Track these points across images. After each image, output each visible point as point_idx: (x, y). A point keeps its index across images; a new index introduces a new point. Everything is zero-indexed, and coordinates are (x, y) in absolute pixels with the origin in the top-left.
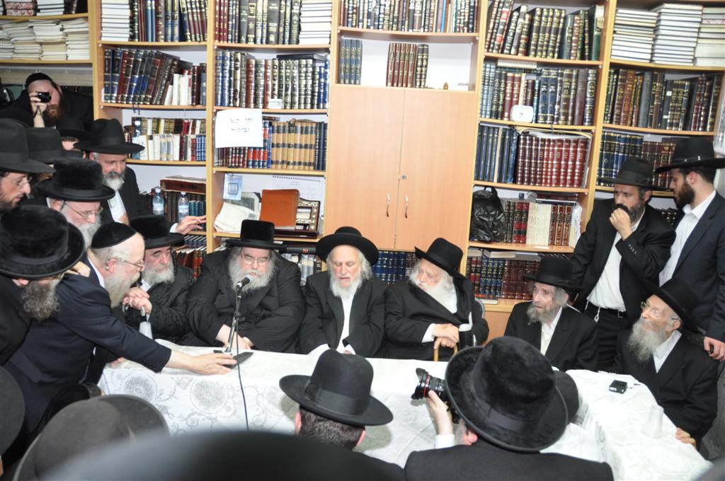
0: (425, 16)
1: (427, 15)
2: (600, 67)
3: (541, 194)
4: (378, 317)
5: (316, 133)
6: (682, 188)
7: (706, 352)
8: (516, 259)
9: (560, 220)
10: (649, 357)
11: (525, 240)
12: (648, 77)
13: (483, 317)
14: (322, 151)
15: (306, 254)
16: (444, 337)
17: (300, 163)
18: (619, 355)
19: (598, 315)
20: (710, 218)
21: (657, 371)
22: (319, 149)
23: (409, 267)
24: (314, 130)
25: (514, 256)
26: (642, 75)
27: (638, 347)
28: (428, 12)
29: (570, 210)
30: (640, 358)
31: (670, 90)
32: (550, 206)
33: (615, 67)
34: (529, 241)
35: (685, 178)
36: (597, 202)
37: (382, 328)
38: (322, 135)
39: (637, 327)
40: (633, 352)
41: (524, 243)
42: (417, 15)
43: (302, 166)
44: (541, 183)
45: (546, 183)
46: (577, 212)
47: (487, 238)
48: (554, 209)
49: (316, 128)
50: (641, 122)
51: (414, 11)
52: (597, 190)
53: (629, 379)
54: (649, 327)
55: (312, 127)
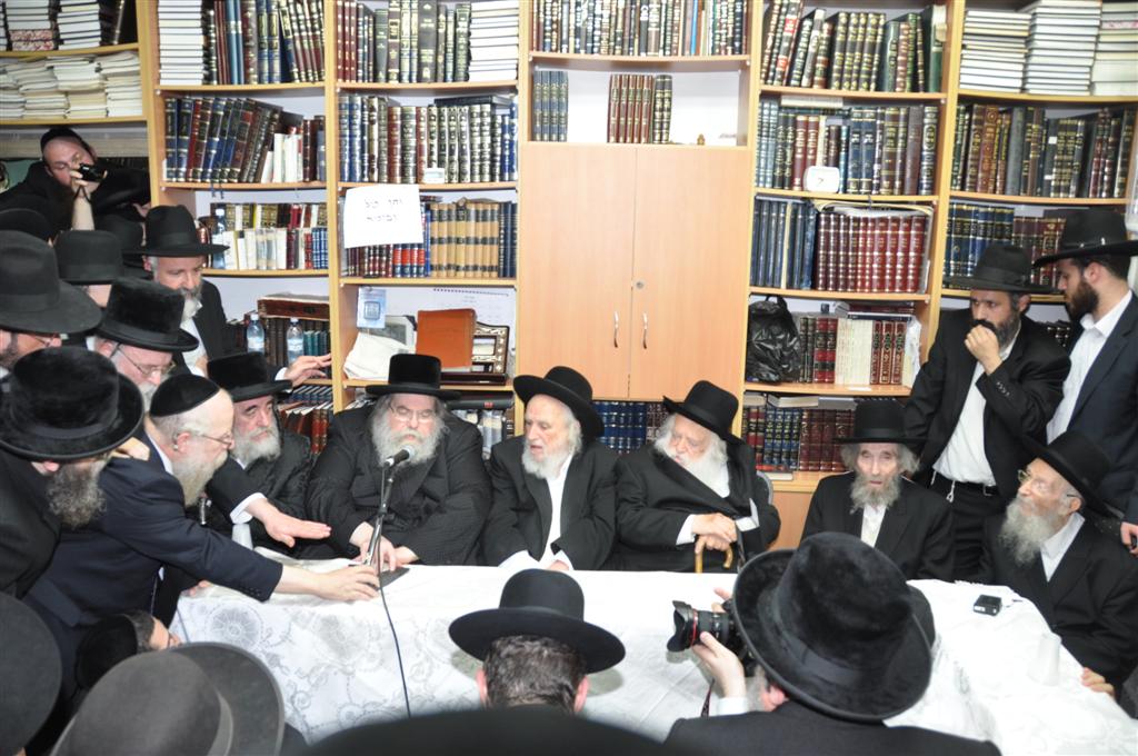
0: (665, 31)
1: (669, 29)
2: (943, 102)
3: (855, 305)
4: (606, 506)
5: (499, 219)
6: (1079, 290)
7: (1125, 546)
8: (821, 408)
9: (887, 345)
10: (1032, 556)
11: (833, 377)
12: (1018, 115)
13: (770, 502)
14: (509, 247)
15: (489, 409)
16: (710, 535)
17: (475, 268)
18: (987, 554)
19: (952, 493)
20: (1125, 335)
21: (1048, 579)
22: (505, 244)
23: (651, 425)
24: (496, 214)
25: (817, 404)
26: (1010, 112)
27: (1015, 541)
28: (669, 24)
29: (901, 329)
30: (1020, 559)
31: (1055, 135)
33: (967, 101)
34: (839, 379)
35: (1082, 274)
36: (944, 313)
37: (612, 524)
38: (509, 223)
39: (1013, 510)
40: (1008, 549)
41: (832, 382)
42: (653, 29)
43: (479, 273)
44: (855, 287)
45: (863, 286)
46: (914, 331)
47: (773, 377)
48: (877, 328)
49: (499, 212)
50: (1009, 186)
51: (648, 23)
52: (943, 296)
53: (1003, 592)
54: (1031, 510)
55: (492, 211)
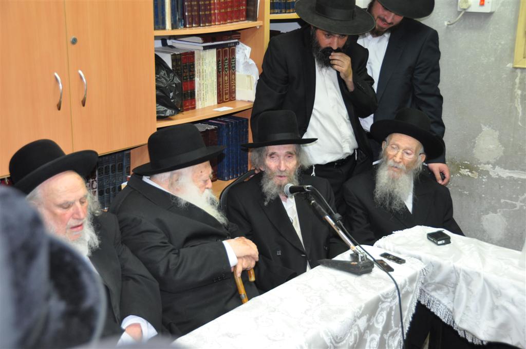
9: (226, 68)
16: (246, 257)
19: (314, 173)
32: (214, 52)
34: (199, 105)
46: (243, 52)
48: (219, 55)
52: (272, 21)
